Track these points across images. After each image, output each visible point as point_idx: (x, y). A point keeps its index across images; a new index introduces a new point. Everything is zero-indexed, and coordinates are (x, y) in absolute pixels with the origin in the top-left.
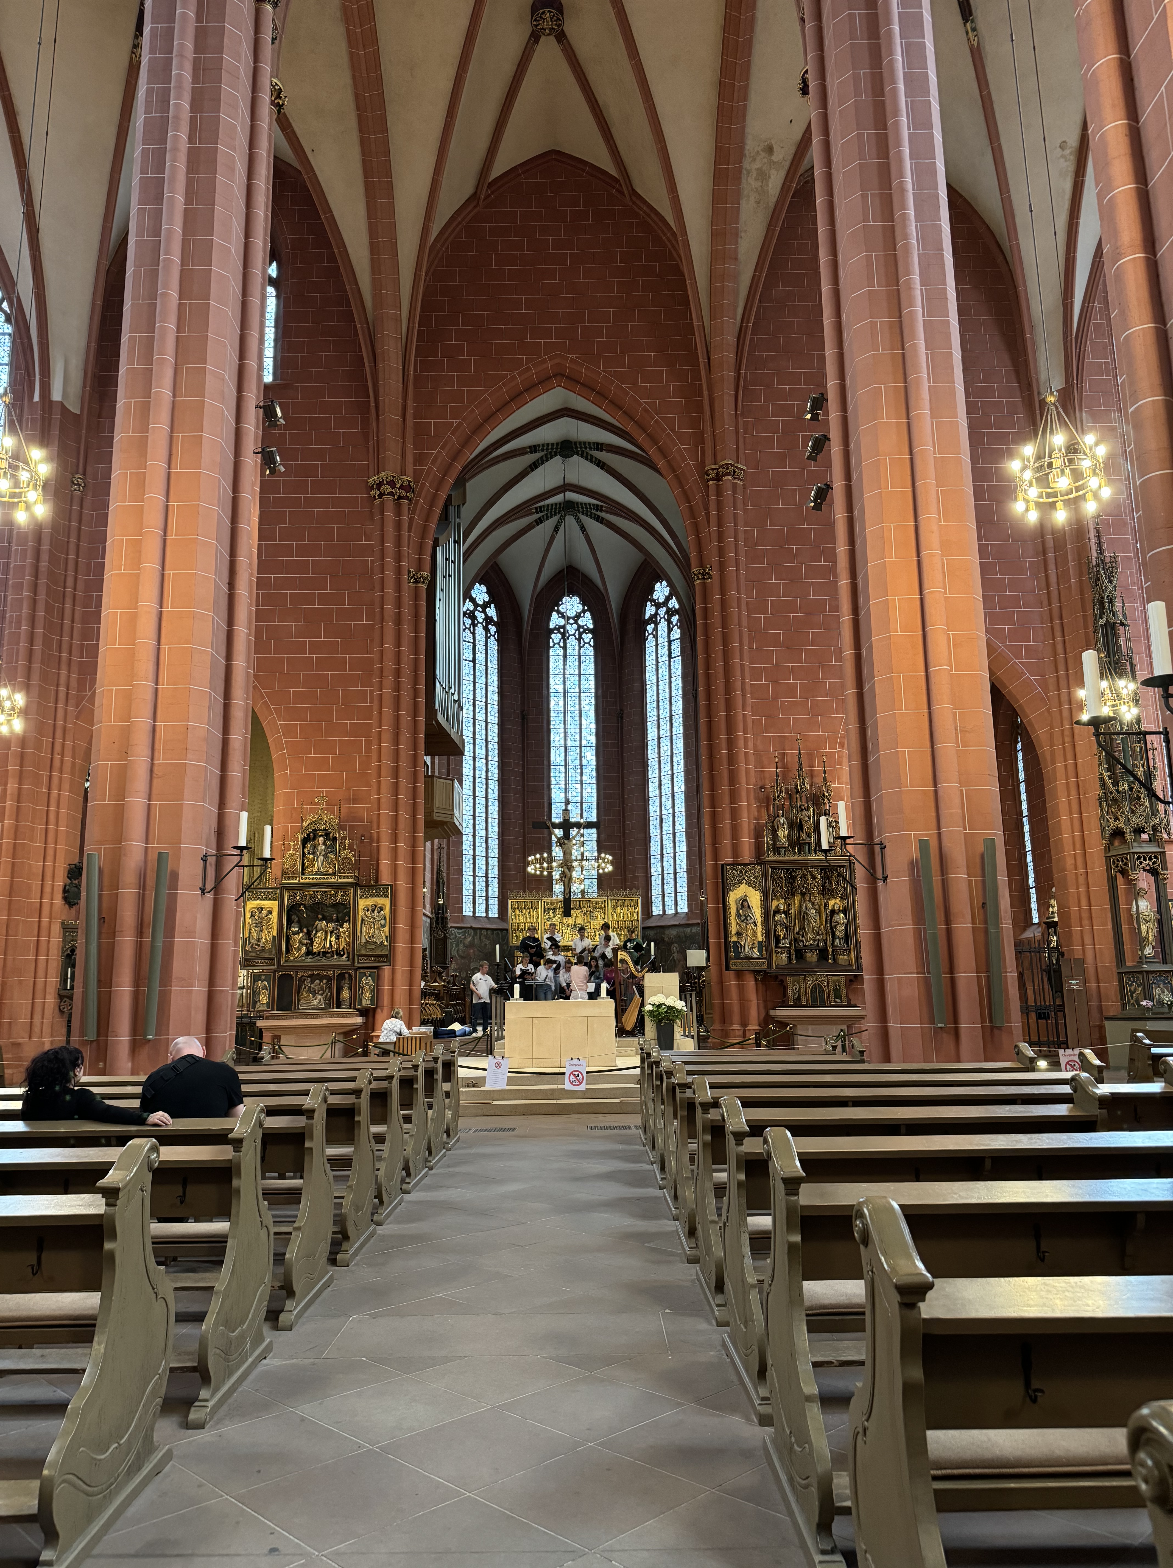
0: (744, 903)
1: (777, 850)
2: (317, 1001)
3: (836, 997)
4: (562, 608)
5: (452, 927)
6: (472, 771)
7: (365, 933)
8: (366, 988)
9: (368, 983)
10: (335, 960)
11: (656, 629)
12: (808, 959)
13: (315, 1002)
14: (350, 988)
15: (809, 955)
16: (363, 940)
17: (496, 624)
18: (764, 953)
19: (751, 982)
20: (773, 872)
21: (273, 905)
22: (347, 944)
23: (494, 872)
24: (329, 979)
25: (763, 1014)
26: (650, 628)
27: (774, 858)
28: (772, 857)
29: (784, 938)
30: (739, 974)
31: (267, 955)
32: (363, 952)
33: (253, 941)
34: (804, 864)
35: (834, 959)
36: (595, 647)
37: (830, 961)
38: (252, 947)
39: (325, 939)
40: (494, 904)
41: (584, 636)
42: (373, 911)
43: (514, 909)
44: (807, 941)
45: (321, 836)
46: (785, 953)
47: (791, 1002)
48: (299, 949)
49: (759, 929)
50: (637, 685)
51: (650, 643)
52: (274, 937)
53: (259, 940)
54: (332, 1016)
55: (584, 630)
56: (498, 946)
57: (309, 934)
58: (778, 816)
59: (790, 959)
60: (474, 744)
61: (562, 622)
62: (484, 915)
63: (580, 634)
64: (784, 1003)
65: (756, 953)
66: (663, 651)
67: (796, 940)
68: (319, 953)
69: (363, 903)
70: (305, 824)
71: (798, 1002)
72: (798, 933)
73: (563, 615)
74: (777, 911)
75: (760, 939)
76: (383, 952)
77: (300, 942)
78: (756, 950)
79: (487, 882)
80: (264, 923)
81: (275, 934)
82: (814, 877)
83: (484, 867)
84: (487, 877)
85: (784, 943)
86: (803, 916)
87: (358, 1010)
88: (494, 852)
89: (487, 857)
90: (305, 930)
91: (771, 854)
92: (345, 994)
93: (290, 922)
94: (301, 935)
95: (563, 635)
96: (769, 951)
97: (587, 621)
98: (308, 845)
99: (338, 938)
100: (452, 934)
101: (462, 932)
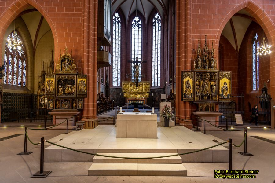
0: (188, 83)
1: (198, 67)
2: (67, 107)
3: (212, 109)
4: (135, 20)
6: (115, 55)
7: (80, 88)
8: (80, 104)
9: (80, 103)
10: (71, 96)
11: (155, 24)
12: (205, 98)
13: (66, 107)
14: (76, 103)
15: (205, 97)
16: (79, 90)
17: (120, 22)
18: (193, 96)
19: (188, 105)
20: (196, 74)
21: (53, 79)
22: (75, 91)
23: (119, 77)
24: (70, 101)
25: (191, 113)
26: (154, 24)
27: (197, 70)
28: (196, 70)
29: (198, 93)
30: (185, 102)
31: (52, 94)
32: (79, 94)
33: (48, 90)
34: (205, 72)
35: (212, 99)
36: (142, 29)
37: (211, 99)
38: (48, 91)
39: (69, 90)
40: (119, 83)
41: (139, 26)
42: (82, 82)
43: (123, 85)
44: (205, 93)
45: (67, 60)
46: (198, 97)
47: (200, 110)
48: (61, 92)
49: (192, 90)
50: (151, 37)
51: (154, 28)
52: (54, 89)
53: (49, 89)
54: (70, 111)
55: (140, 25)
57: (64, 88)
58: (199, 58)
59: (200, 98)
61: (135, 23)
62: (117, 86)
63: (139, 25)
64: (197, 110)
65: (190, 97)
66: (157, 30)
67: (202, 93)
68: (67, 93)
69: (79, 80)
70: (62, 56)
71: (201, 110)
72: (202, 91)
73: (135, 21)
74: (197, 85)
75: (192, 93)
76: (85, 94)
77: (61, 90)
78: (190, 96)
79: (118, 79)
80: (51, 84)
81: (54, 88)
82: (208, 76)
83: (117, 76)
84: (118, 78)
85: (199, 94)
86: (203, 86)
87: (78, 110)
88: (119, 73)
89: (118, 73)
90: (63, 87)
91: (196, 69)
92: (74, 105)
93: (58, 85)
94: (62, 88)
95: (135, 26)
96: (194, 96)
97: (140, 22)
98: (63, 63)
99: (72, 89)
101: (112, 89)
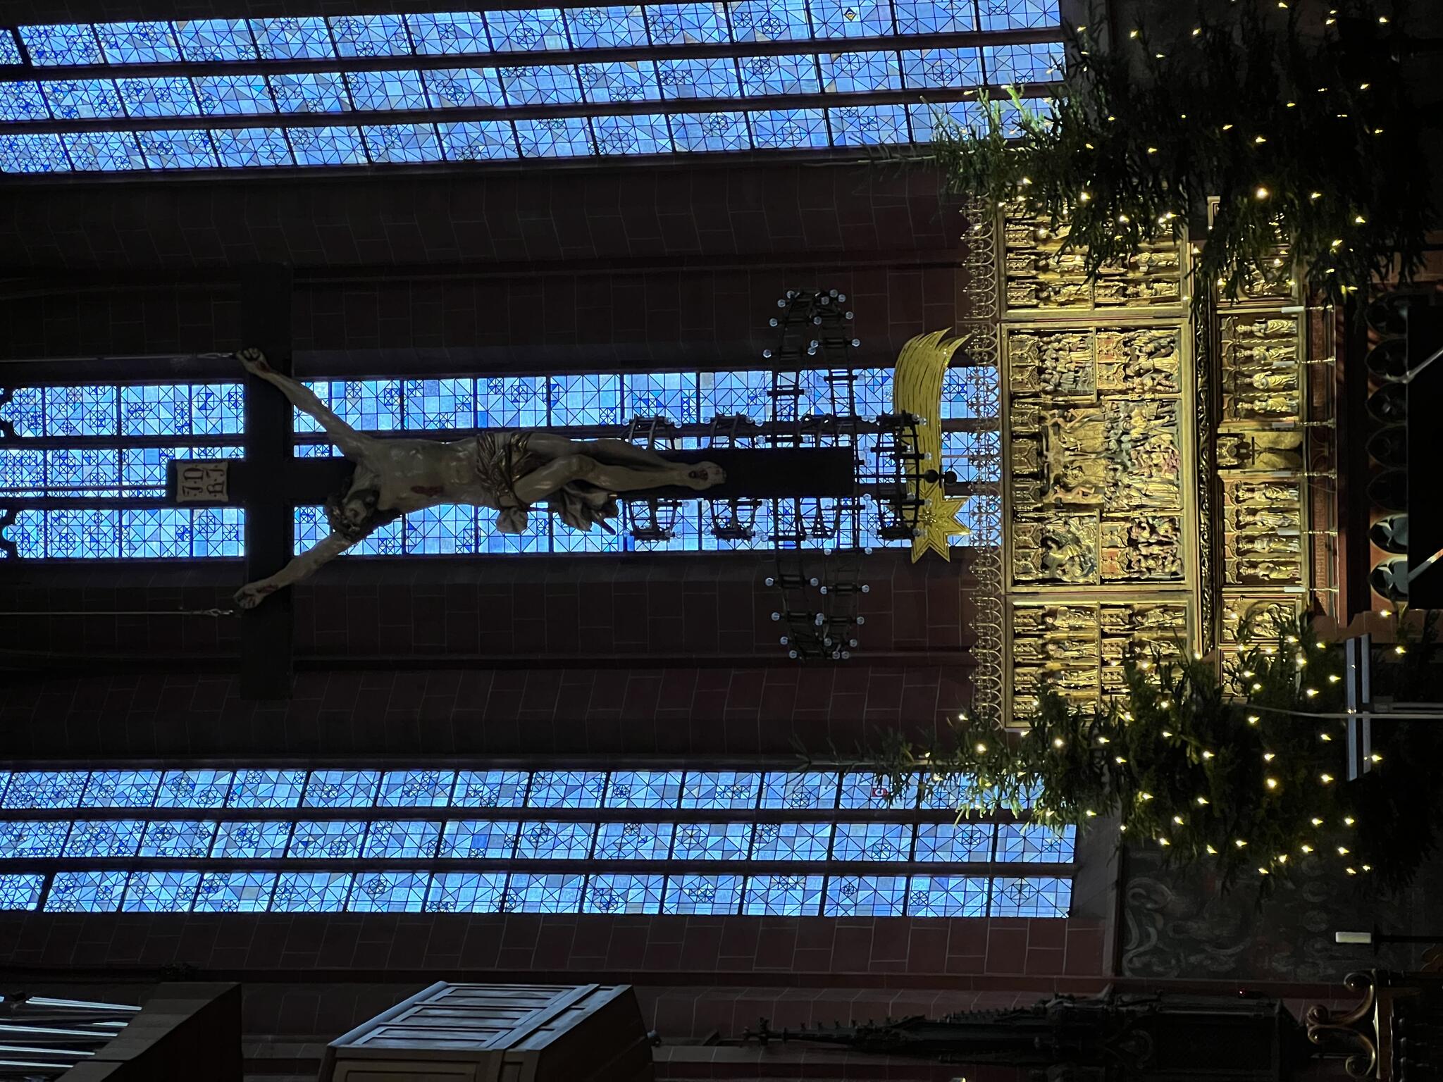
23: (897, 788)
60: (379, 865)
62: (1068, 830)
79: (937, 818)
88: (820, 787)
100: (1147, 966)
101: (1140, 925)
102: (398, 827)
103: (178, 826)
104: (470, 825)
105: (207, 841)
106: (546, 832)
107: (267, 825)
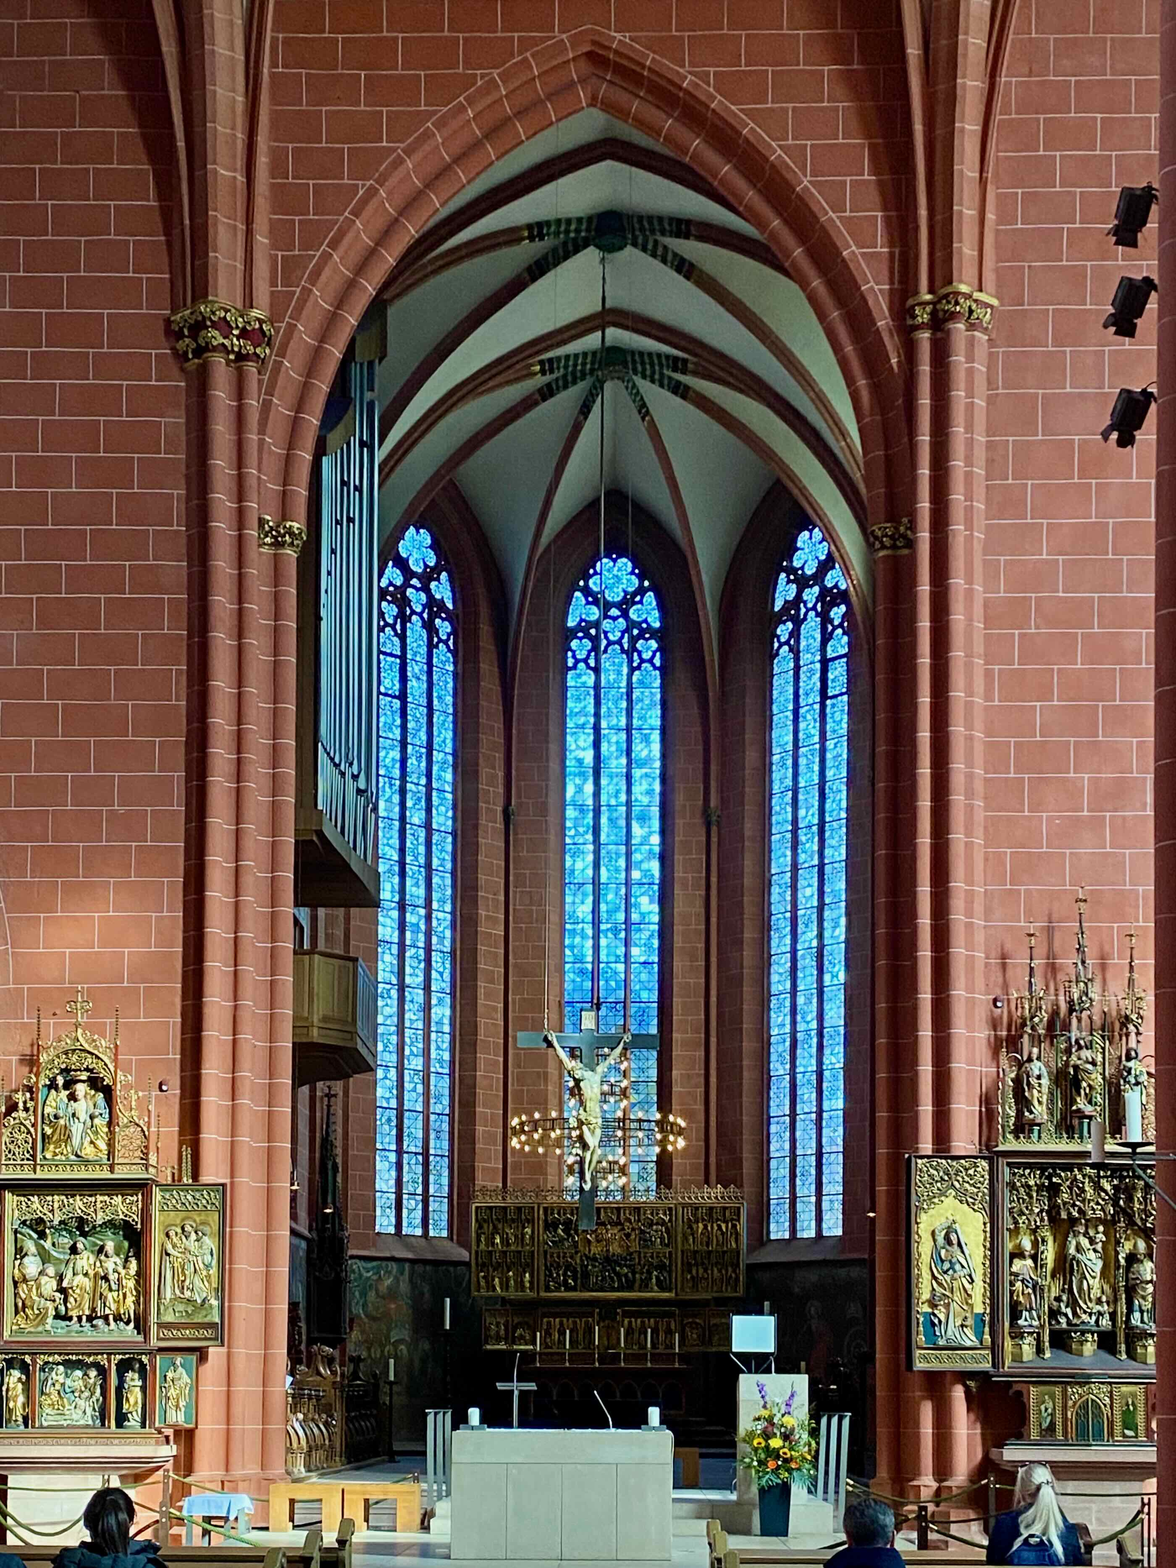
0: (949, 1236)
1: (1023, 1130)
3: (1125, 1426)
4: (597, 584)
5: (352, 1257)
6: (396, 933)
7: (171, 1282)
8: (175, 1389)
11: (796, 633)
16: (169, 1295)
17: (450, 616)
18: (987, 1337)
22: (135, 1301)
23: (440, 1144)
26: (784, 631)
28: (1011, 1146)
29: (1031, 1309)
34: (1076, 1161)
36: (664, 672)
41: (640, 644)
42: (187, 1236)
44: (1075, 1315)
45: (81, 1081)
46: (1030, 1338)
47: (1034, 1435)
49: (979, 1290)
50: (753, 754)
51: (783, 664)
55: (641, 631)
56: (448, 1300)
58: (1030, 1061)
59: (1038, 1349)
60: (403, 874)
61: (594, 613)
62: (419, 1232)
63: (633, 640)
65: (970, 1336)
66: (811, 682)
68: (80, 1318)
71: (1047, 1436)
72: (1057, 1299)
74: (1015, 1255)
75: (978, 1308)
78: (970, 1332)
79: (426, 1165)
82: (1097, 1187)
84: (425, 1154)
85: (1029, 1318)
86: (1067, 1264)
88: (441, 1106)
89: (426, 1114)
90: (49, 1273)
91: (1012, 1138)
95: (595, 640)
96: (997, 1333)
97: (648, 612)
100: (353, 1271)
101: (373, 1268)
102: (422, 883)
103: (423, 764)
104: (423, 921)
105: (416, 781)
106: (419, 963)
107: (424, 812)
